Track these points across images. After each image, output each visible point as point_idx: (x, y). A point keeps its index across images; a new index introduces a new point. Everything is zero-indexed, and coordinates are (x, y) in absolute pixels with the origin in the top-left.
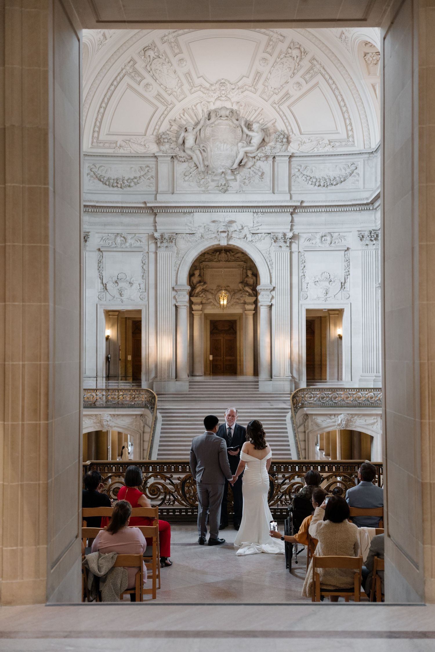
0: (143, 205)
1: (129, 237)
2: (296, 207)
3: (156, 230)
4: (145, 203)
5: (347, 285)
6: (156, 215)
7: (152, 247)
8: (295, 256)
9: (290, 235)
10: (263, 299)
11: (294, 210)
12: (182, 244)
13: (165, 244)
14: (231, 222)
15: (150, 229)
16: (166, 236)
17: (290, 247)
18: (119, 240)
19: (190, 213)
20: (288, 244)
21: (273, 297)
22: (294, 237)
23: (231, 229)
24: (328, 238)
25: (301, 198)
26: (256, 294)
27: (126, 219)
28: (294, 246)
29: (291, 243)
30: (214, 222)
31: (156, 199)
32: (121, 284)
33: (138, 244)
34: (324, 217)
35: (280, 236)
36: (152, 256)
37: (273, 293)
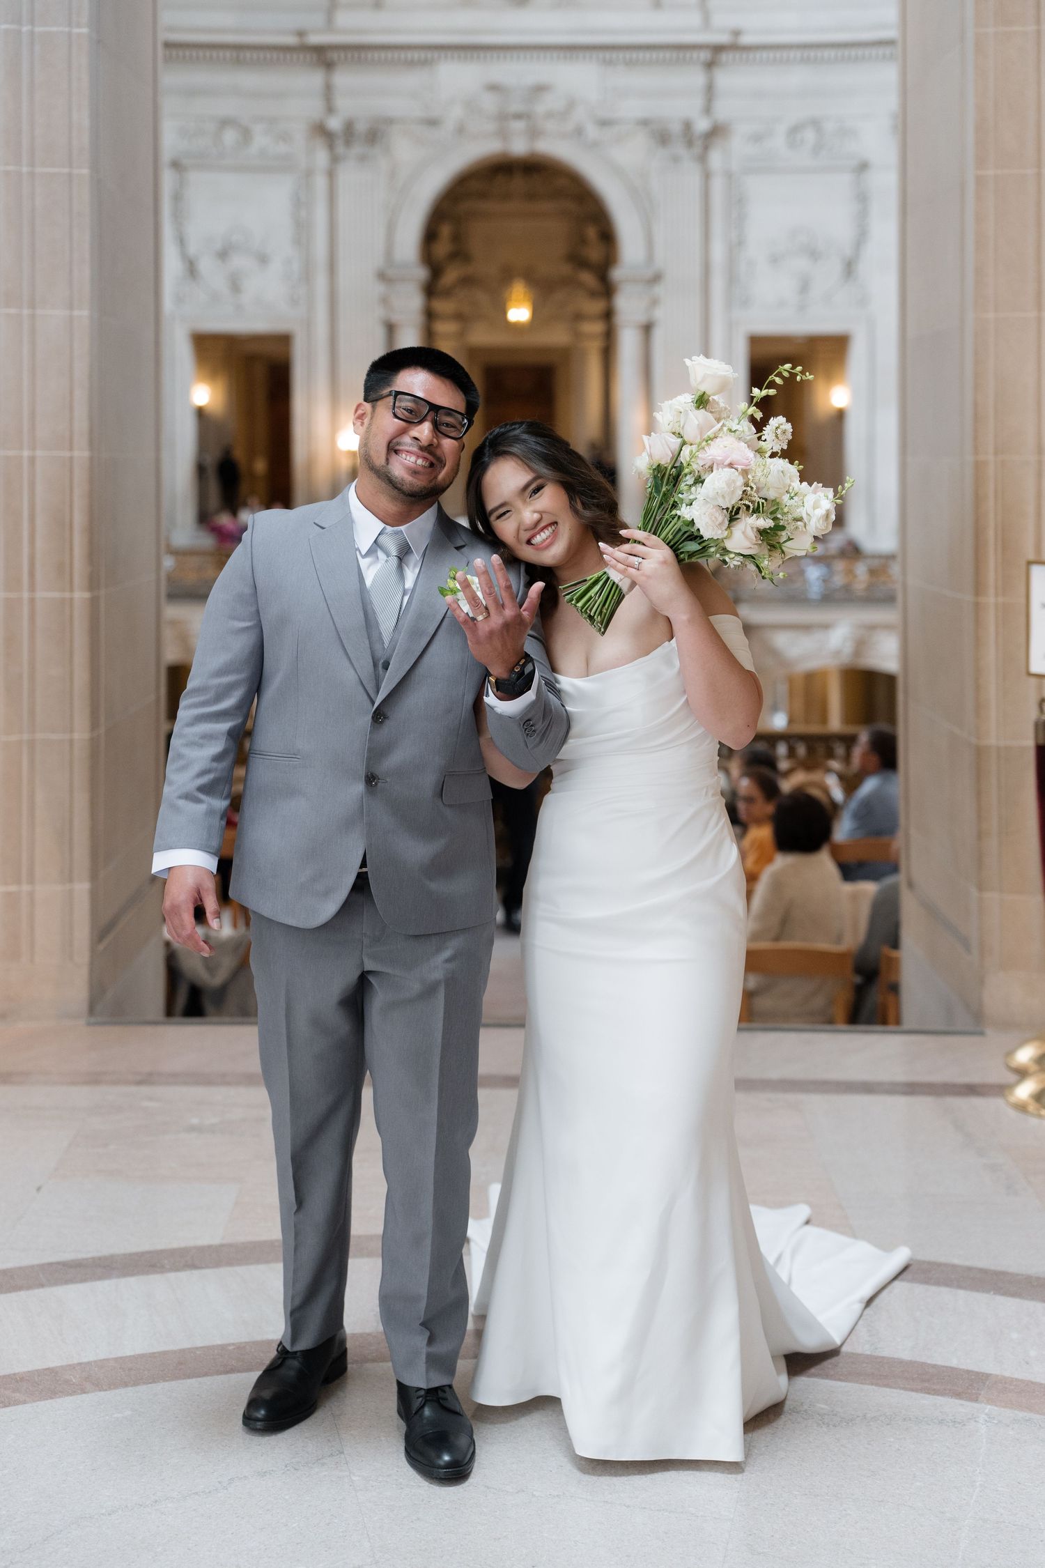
0: (291, 40)
1: (257, 129)
2: (718, 49)
3: (330, 109)
4: (301, 34)
5: (862, 268)
6: (329, 66)
7: (321, 157)
8: (717, 185)
9: (702, 125)
10: (629, 306)
11: (713, 57)
12: (404, 150)
13: (357, 149)
14: (540, 89)
15: (312, 108)
16: (361, 127)
17: (702, 159)
18: (230, 136)
19: (425, 63)
20: (697, 149)
21: (655, 302)
22: (717, 132)
23: (540, 108)
24: (809, 135)
25: (733, 21)
26: (607, 290)
27: (249, 79)
28: (716, 159)
29: (706, 148)
30: (494, 88)
31: (330, 20)
32: (239, 262)
33: (282, 148)
34: (796, 77)
35: (676, 128)
36: (320, 182)
37: (659, 290)
